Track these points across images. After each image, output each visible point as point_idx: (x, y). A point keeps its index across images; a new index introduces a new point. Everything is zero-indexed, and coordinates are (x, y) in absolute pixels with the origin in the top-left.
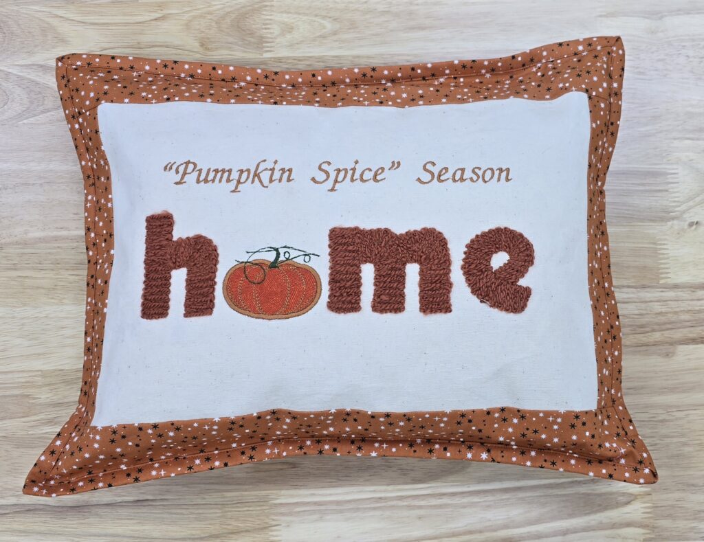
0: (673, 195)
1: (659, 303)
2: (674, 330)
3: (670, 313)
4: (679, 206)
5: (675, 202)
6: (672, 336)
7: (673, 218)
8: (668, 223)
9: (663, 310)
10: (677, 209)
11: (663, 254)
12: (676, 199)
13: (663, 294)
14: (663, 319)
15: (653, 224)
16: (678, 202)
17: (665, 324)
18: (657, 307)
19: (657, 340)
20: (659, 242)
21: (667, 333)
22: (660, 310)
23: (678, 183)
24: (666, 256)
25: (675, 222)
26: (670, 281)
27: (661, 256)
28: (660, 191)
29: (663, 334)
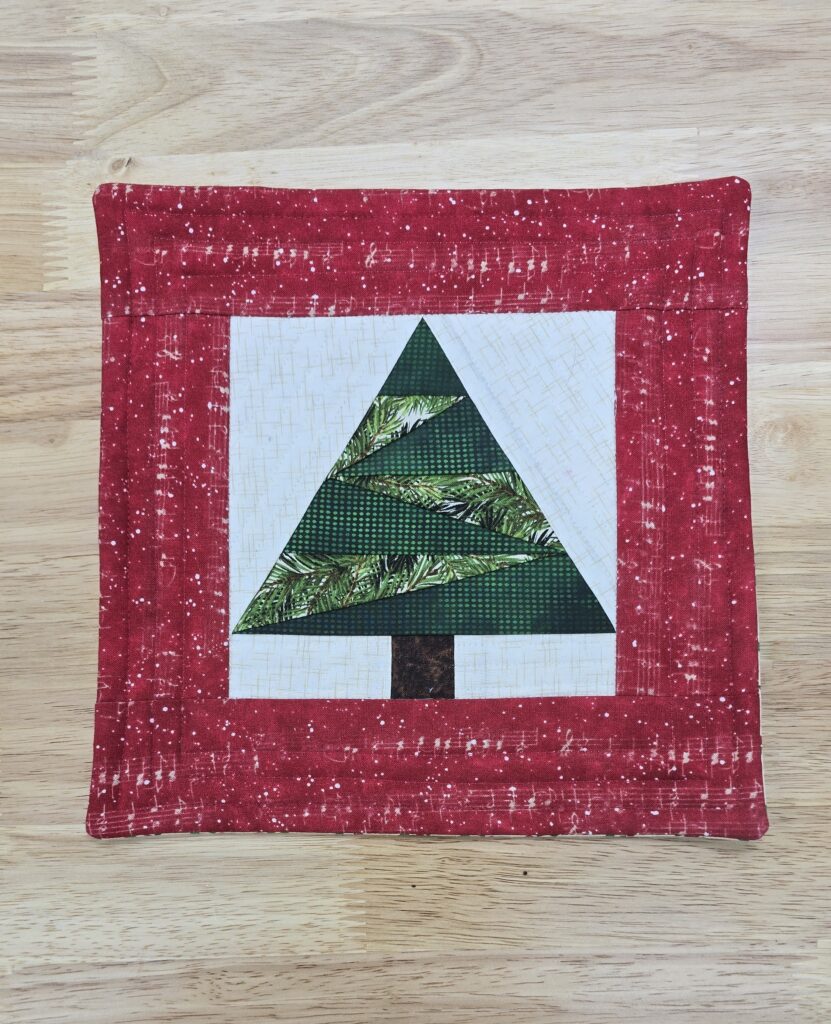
0: (81, 103)
1: (40, 333)
2: (68, 389)
3: (62, 352)
4: (95, 127)
5: (84, 117)
6: (63, 402)
7: (79, 154)
8: (68, 162)
9: (48, 347)
10: (87, 133)
11: (56, 228)
12: (88, 112)
13: (49, 313)
14: (46, 365)
15: (36, 165)
16: (93, 117)
17: (50, 375)
18: (35, 341)
19: (31, 409)
20: (48, 204)
21: (51, 396)
22: (41, 347)
23: (95, 77)
24: (59, 233)
25: (84, 160)
26: (64, 286)
27: (50, 233)
28: (55, 95)
29: (43, 398)
